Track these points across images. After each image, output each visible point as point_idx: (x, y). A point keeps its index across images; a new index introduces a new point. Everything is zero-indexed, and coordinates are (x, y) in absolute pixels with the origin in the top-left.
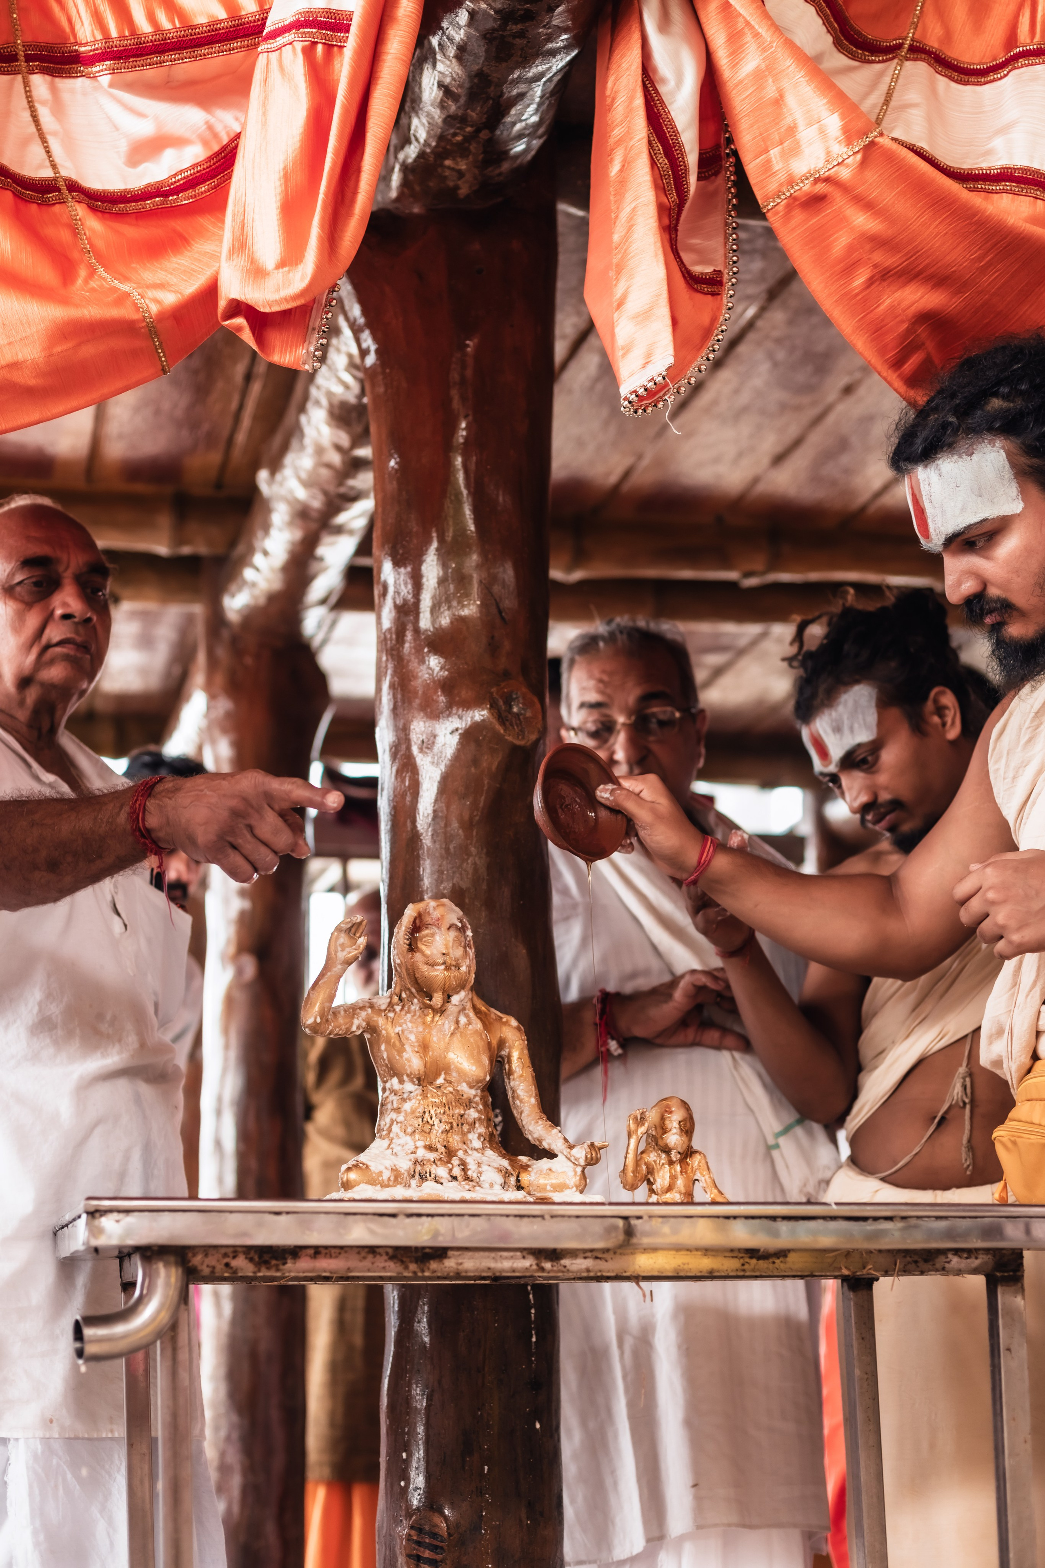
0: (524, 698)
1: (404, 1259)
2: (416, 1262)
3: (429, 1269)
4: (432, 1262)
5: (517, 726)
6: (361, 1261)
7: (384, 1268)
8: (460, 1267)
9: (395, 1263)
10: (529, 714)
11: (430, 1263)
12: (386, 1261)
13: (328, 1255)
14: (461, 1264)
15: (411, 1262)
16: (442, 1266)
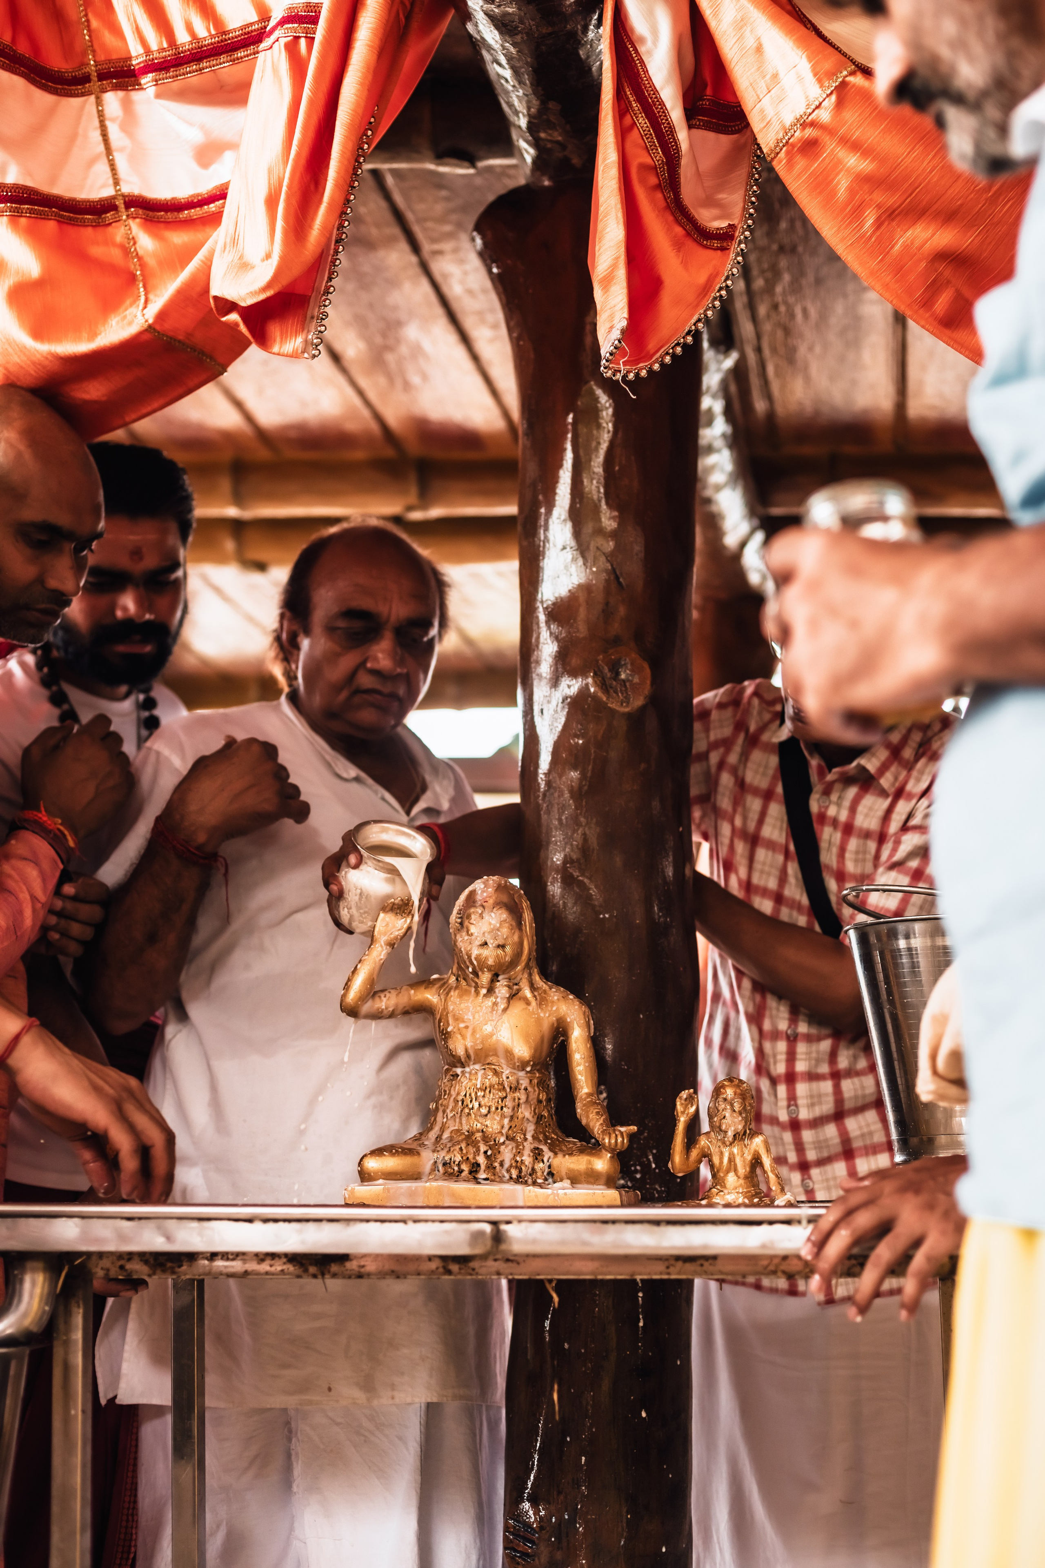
0: (632, 664)
1: (304, 1262)
2: (316, 1265)
3: (329, 1272)
4: (333, 1265)
5: (622, 694)
6: (259, 1263)
7: (282, 1271)
8: (362, 1270)
9: (294, 1266)
10: (636, 680)
11: (330, 1266)
12: (285, 1263)
13: (225, 1257)
14: (363, 1266)
15: (311, 1264)
16: (343, 1269)
